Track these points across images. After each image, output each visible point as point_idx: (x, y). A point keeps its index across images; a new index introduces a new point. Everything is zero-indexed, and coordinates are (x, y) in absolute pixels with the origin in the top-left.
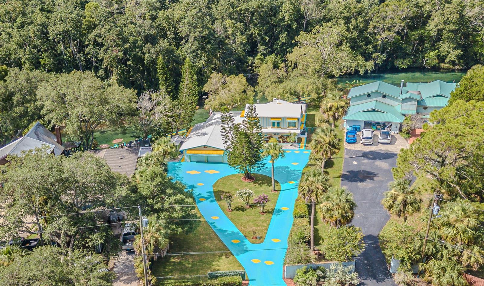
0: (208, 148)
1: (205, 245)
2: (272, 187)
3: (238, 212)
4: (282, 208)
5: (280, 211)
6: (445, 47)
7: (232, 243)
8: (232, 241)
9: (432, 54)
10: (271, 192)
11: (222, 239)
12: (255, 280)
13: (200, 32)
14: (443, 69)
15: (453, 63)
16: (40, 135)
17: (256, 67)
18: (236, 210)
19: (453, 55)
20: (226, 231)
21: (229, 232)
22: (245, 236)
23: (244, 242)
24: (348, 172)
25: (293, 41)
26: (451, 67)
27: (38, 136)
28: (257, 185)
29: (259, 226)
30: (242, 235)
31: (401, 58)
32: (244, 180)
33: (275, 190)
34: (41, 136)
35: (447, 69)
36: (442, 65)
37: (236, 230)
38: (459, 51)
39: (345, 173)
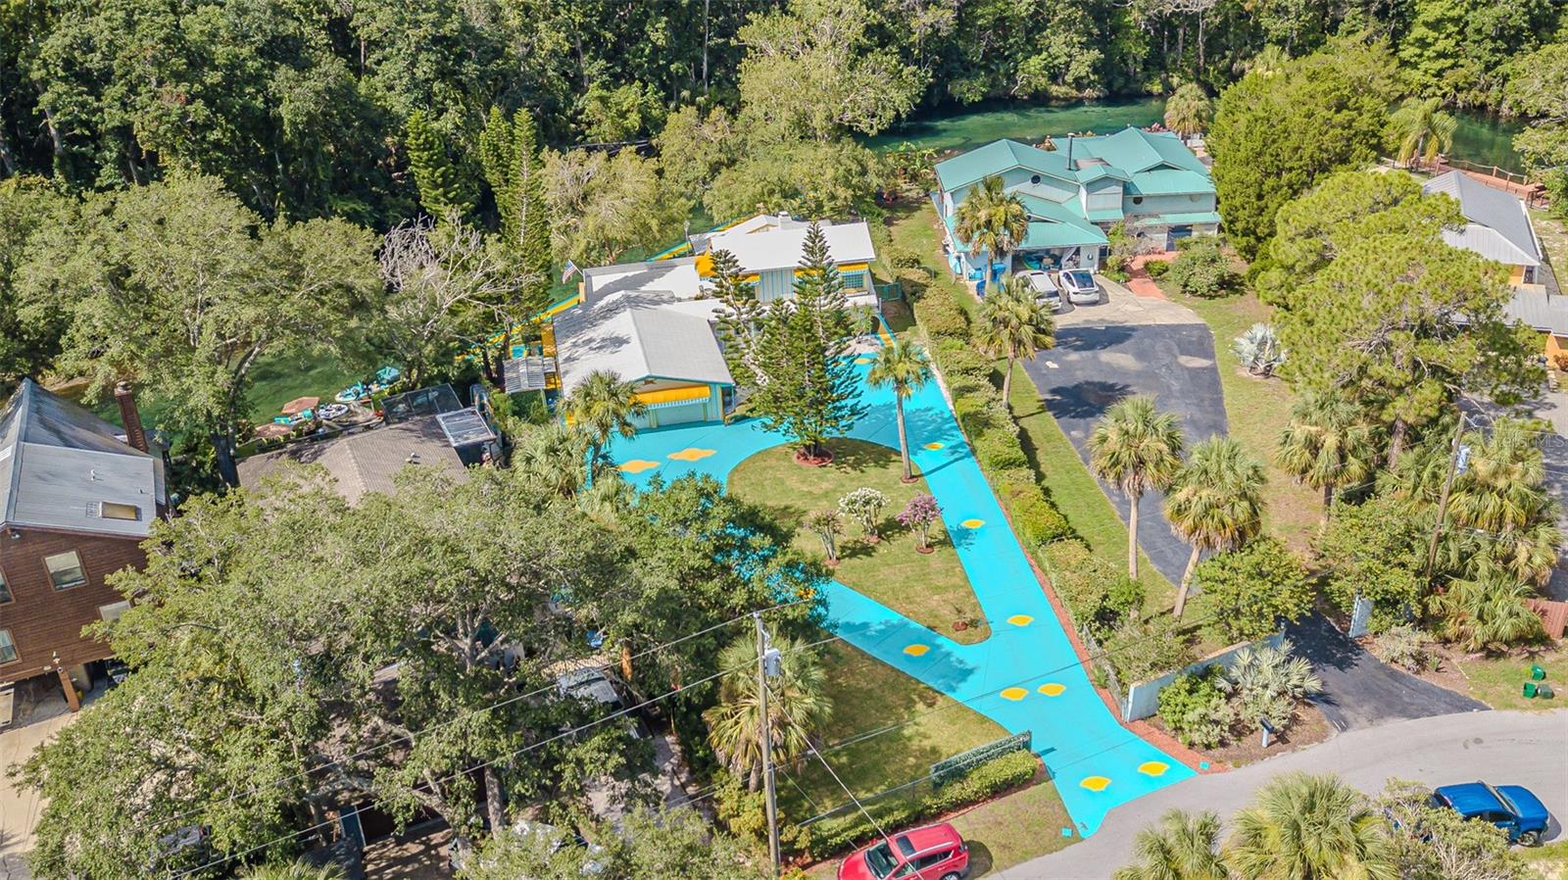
0: (659, 384)
1: (840, 684)
2: (895, 470)
3: (855, 561)
4: (965, 525)
5: (965, 534)
6: (1058, 44)
7: (908, 657)
8: (905, 651)
9: (1036, 62)
10: (902, 485)
11: (875, 653)
12: (1052, 750)
13: (434, 24)
14: (1057, 98)
15: (1079, 84)
16: (63, 429)
17: (590, 124)
18: (850, 556)
19: (1083, 63)
20: (865, 625)
21: (876, 627)
22: (932, 628)
23: (939, 647)
24: (1054, 392)
25: (733, 42)
26: (1074, 93)
27: (58, 433)
28: (849, 469)
29: (945, 589)
30: (919, 626)
31: (961, 76)
32: (805, 465)
33: (912, 477)
34: (70, 432)
35: (1065, 99)
36: (1055, 90)
37: (895, 618)
38: (1095, 54)
39: (1049, 397)
